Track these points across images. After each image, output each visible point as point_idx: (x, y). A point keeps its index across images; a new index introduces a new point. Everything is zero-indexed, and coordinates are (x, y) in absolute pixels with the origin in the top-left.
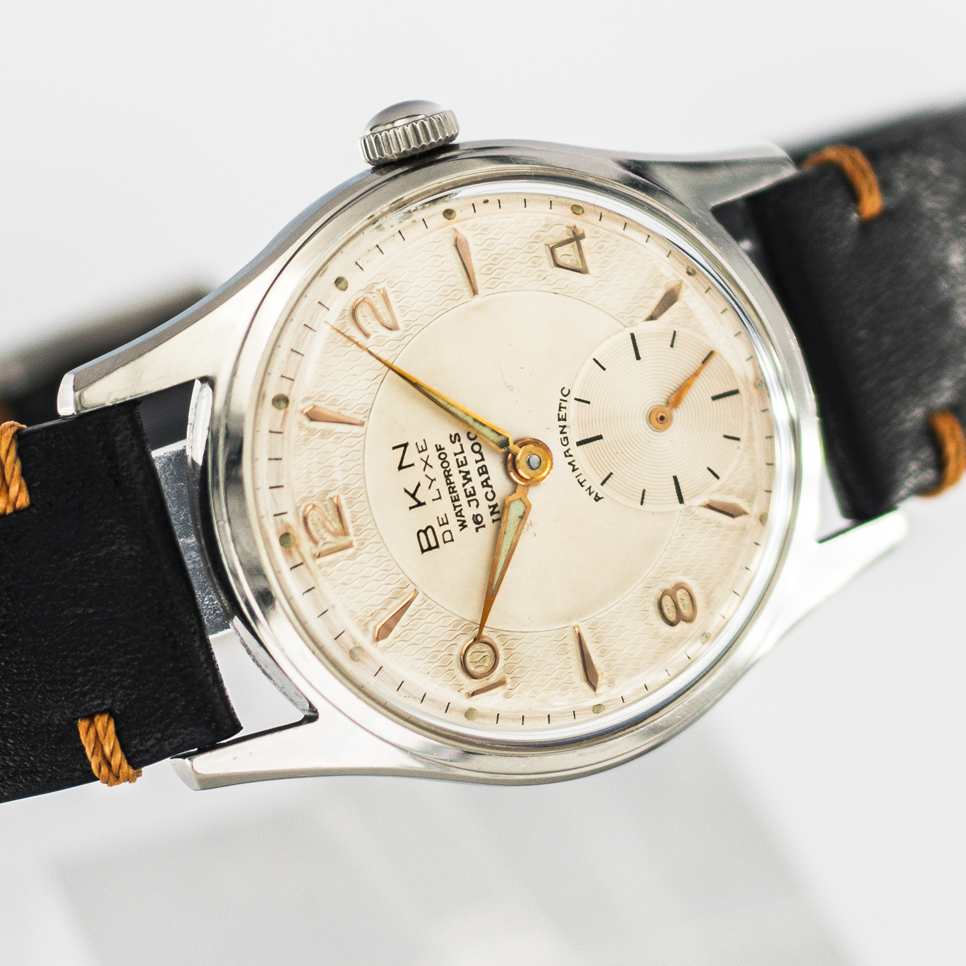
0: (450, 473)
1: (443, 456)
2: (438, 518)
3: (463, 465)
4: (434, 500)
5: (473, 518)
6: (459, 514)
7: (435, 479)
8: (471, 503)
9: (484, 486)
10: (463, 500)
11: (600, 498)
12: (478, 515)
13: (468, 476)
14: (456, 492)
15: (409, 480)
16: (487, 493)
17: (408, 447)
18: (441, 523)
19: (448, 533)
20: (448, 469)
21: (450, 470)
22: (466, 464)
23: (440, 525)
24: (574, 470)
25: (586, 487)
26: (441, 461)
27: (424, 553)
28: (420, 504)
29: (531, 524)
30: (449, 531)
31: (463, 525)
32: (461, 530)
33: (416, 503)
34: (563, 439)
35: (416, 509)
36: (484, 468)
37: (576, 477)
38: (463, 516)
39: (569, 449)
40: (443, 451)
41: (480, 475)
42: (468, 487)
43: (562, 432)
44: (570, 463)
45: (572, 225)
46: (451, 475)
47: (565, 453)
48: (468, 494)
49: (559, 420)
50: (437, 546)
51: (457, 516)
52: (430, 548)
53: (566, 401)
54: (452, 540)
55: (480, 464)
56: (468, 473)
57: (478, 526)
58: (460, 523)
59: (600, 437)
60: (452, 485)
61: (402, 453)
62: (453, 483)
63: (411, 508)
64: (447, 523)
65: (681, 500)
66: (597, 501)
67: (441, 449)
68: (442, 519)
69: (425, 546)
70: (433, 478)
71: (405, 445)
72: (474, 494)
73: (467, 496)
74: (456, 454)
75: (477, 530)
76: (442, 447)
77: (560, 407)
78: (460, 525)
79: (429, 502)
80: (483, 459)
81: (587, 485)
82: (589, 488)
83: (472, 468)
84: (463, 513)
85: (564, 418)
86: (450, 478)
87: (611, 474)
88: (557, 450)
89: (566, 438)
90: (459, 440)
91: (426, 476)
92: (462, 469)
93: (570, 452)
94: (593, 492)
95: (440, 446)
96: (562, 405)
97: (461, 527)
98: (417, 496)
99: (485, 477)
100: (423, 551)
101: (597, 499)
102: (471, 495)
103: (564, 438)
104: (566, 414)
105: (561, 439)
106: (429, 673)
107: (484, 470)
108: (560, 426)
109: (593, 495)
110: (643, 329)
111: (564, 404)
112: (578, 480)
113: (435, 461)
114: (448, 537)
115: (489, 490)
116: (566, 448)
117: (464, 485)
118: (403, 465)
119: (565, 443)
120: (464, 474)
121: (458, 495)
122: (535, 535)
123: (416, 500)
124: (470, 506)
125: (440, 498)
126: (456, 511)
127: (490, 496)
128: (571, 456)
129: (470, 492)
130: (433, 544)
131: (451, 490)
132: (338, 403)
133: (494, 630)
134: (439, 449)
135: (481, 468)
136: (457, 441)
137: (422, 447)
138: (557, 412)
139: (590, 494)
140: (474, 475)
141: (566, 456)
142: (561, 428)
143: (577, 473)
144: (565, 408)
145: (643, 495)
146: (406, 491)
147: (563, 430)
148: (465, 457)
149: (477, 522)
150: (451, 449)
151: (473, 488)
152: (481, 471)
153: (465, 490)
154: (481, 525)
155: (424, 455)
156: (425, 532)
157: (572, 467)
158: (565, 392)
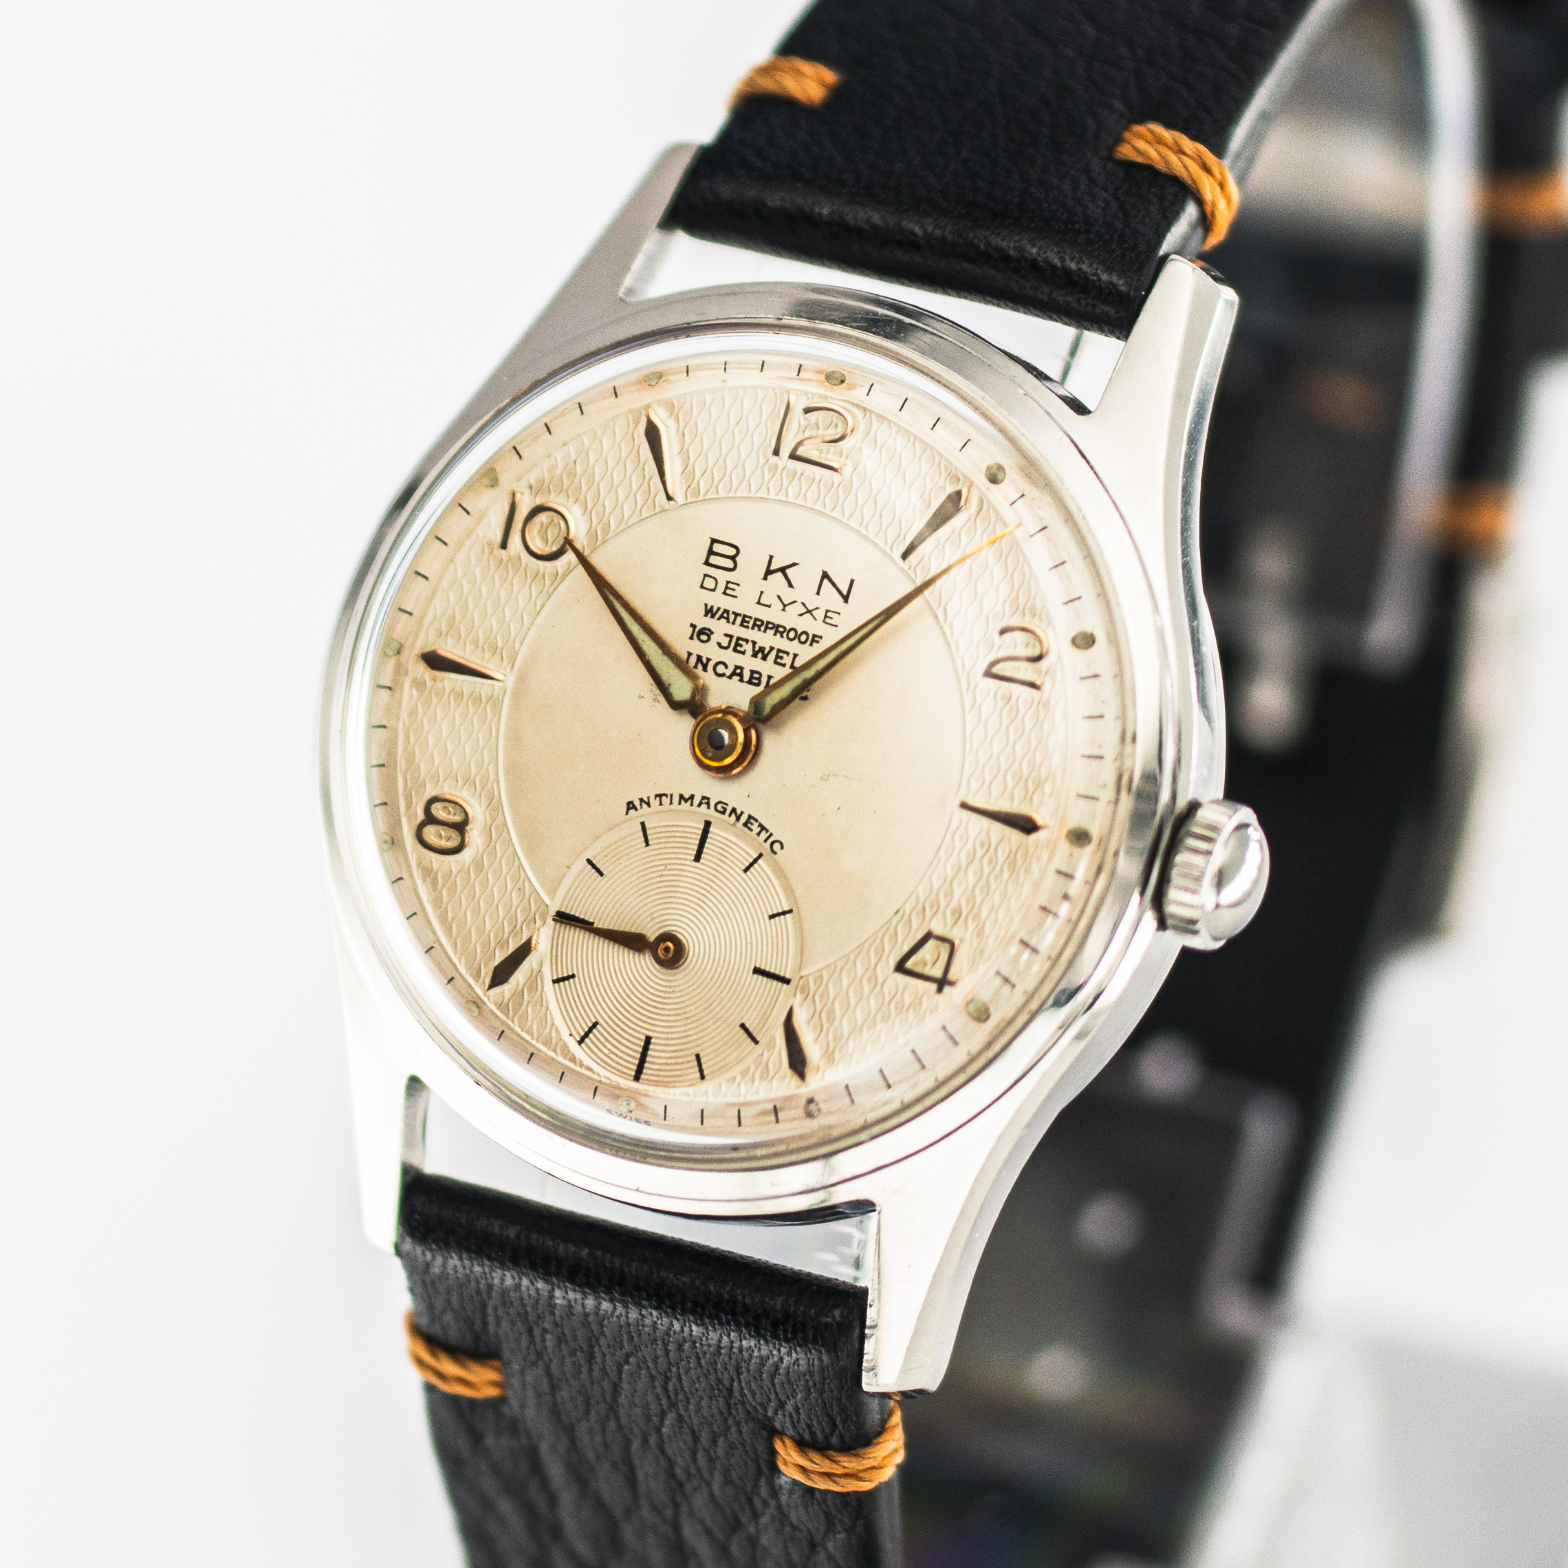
1: (803, 638)
2: (738, 585)
3: (777, 657)
4: (762, 593)
5: (709, 630)
6: (725, 615)
7: (784, 610)
8: (728, 639)
9: (737, 667)
10: (737, 631)
11: (628, 809)
12: (708, 640)
13: (760, 655)
14: (753, 628)
15: (806, 579)
16: (726, 667)
17: (842, 600)
18: (730, 585)
19: (713, 587)
20: (785, 634)
21: (782, 636)
22: (776, 662)
23: (728, 582)
24: (681, 797)
25: (652, 801)
26: (799, 632)
27: (710, 540)
28: (769, 572)
29: (656, 700)
30: (714, 590)
31: (709, 612)
33: (772, 568)
34: (725, 806)
35: (766, 564)
36: (756, 682)
37: (672, 796)
39: (709, 808)
40: (809, 642)
41: (752, 672)
42: (748, 648)
43: (734, 810)
44: (692, 797)
45: (960, 985)
46: (775, 634)
47: (708, 799)
48: (740, 642)
49: (750, 817)
50: (707, 563)
51: (726, 611)
52: (711, 552)
54: (702, 587)
55: (764, 680)
56: (764, 658)
57: (697, 630)
58: (715, 610)
59: (697, 858)
60: (763, 628)
61: (840, 588)
62: (765, 631)
63: (771, 557)
64: (725, 593)
65: (560, 916)
66: (629, 804)
67: (813, 641)
68: (734, 590)
70: (787, 608)
71: (846, 598)
72: (735, 650)
73: (739, 639)
74: (795, 656)
75: (693, 626)
76: (815, 644)
77: (763, 828)
78: (712, 607)
79: (764, 585)
81: (654, 802)
82: (648, 804)
83: (766, 667)
84: (723, 621)
85: (749, 825)
86: (773, 631)
87: (647, 844)
88: (718, 790)
89: (723, 813)
91: (795, 602)
92: (774, 653)
93: (704, 806)
94: (641, 805)
95: (818, 642)
96: (764, 832)
97: (709, 607)
98: (780, 574)
99: (746, 677)
100: (714, 541)
101: (631, 806)
102: (737, 644)
103: (725, 810)
104: (751, 830)
105: (727, 805)
107: (754, 681)
108: (742, 813)
109: (637, 803)
110: (786, 999)
111: (764, 835)
112: (666, 795)
113: (805, 624)
114: (709, 583)
115: (728, 672)
116: (712, 804)
117: (754, 643)
118: (826, 581)
119: (720, 807)
120: (766, 652)
121: (747, 627)
122: (638, 699)
123: (776, 571)
125: (759, 603)
126: (731, 613)
127: (720, 669)
128: (699, 805)
129: (741, 646)
130: (713, 559)
131: (759, 623)
133: (567, 572)
134: (815, 639)
135: (759, 679)
137: (831, 618)
138: (759, 820)
139: (641, 800)
140: (757, 664)
141: (704, 798)
142: (739, 813)
143: (676, 799)
145: (598, 870)
146: (794, 564)
147: (736, 813)
149: (703, 631)
150: (805, 653)
151: (744, 653)
152: (756, 675)
153: (747, 641)
154: (695, 634)
155: (820, 614)
156: (733, 558)
157: (686, 797)
158: (777, 847)
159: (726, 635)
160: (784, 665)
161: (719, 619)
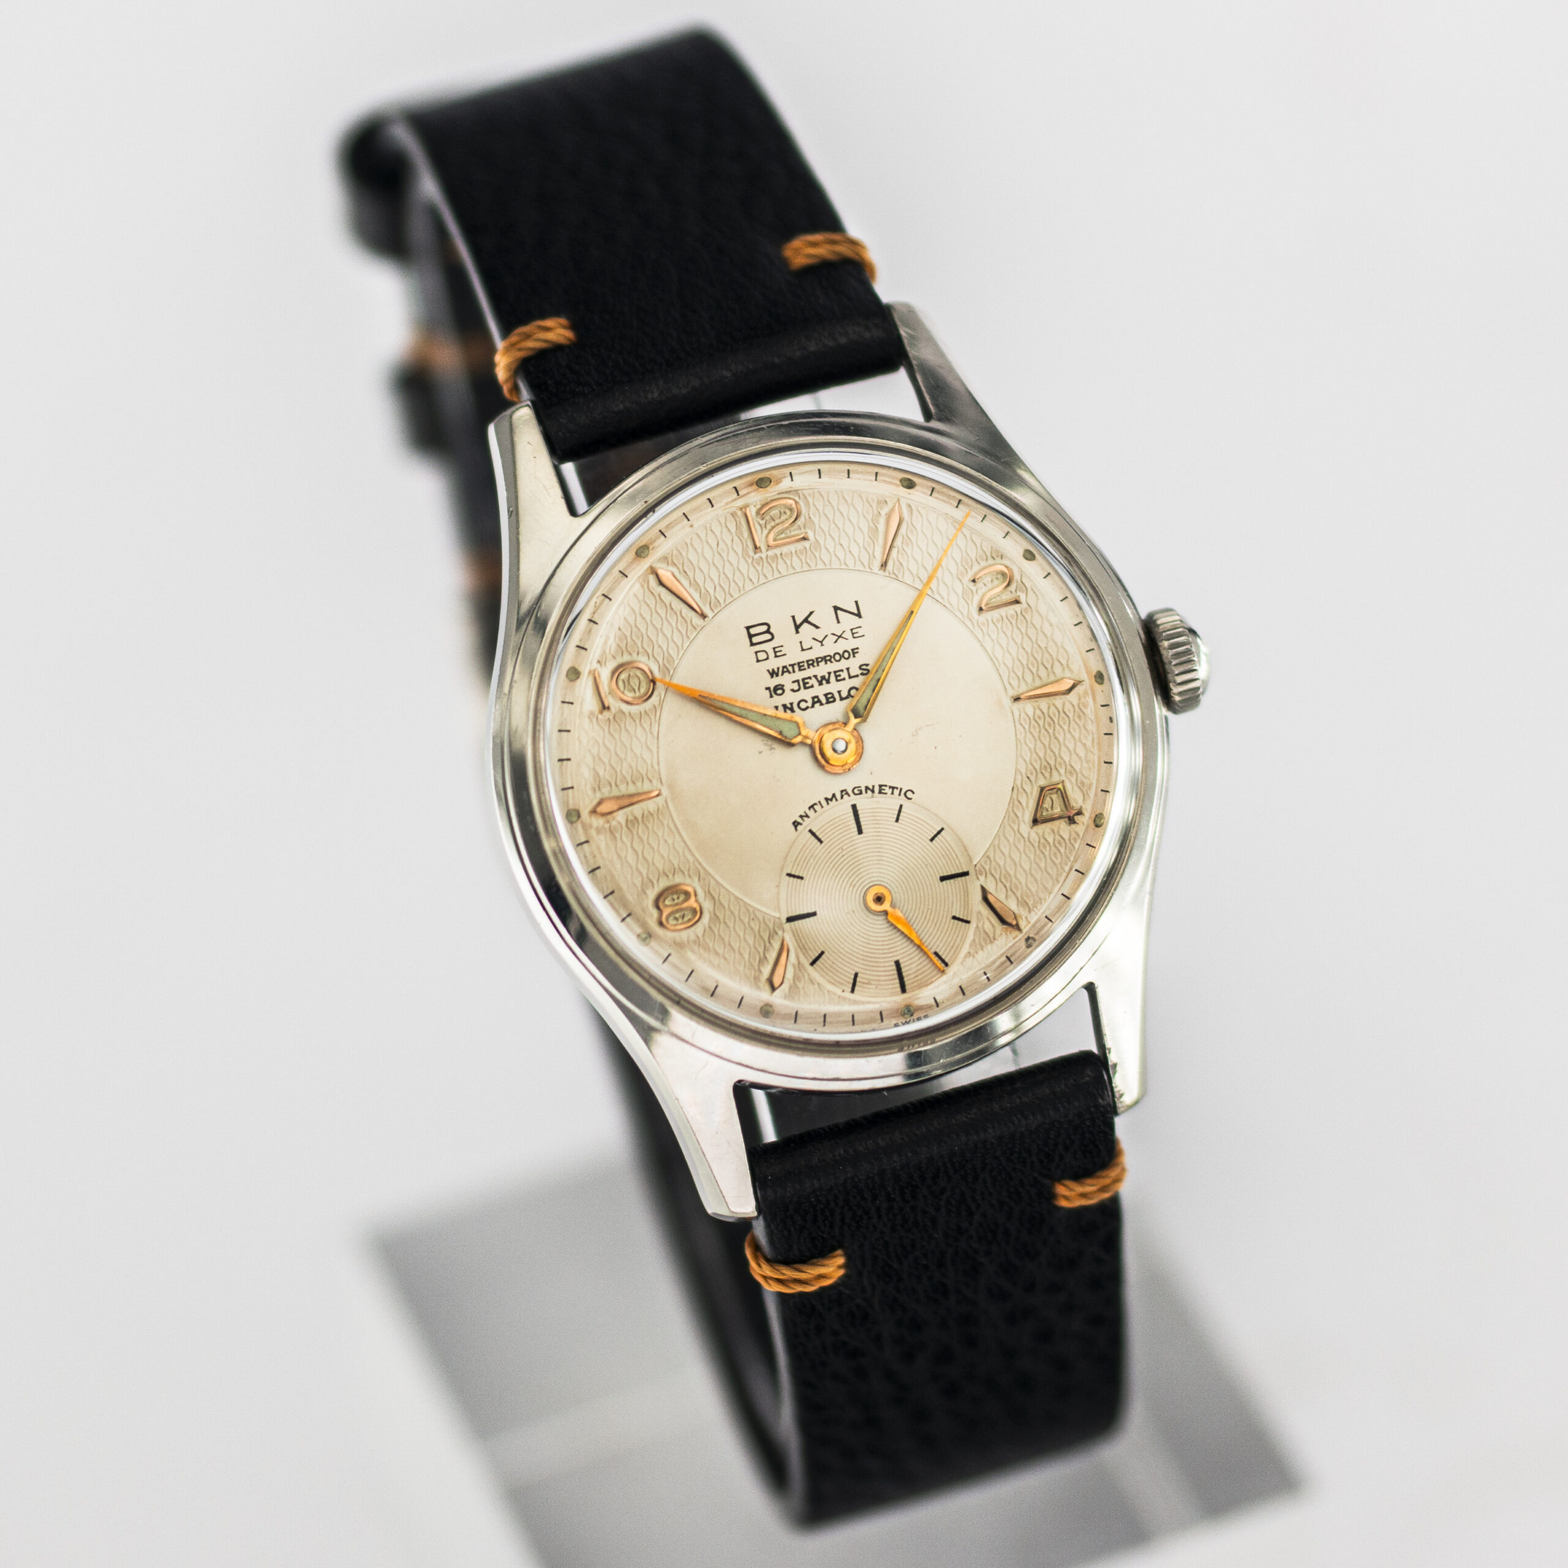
0: (828, 662)
1: (846, 655)
2: (782, 646)
3: (836, 676)
4: (801, 642)
5: (780, 685)
6: (785, 670)
7: (822, 645)
8: (796, 683)
9: (813, 698)
10: (799, 675)
11: (795, 827)
12: (784, 691)
13: (824, 682)
14: (809, 668)
15: (824, 617)
16: (806, 701)
17: (857, 618)
18: (776, 650)
19: (765, 657)
20: (833, 660)
21: (831, 662)
22: (838, 681)
23: (774, 648)
24: (827, 799)
25: (808, 813)
26: (841, 653)
27: (745, 630)
28: (797, 628)
29: (774, 748)
30: (767, 658)
32: (768, 671)
33: (798, 623)
34: (859, 789)
35: (793, 623)
37: (819, 802)
40: (852, 656)
41: (826, 695)
42: (813, 681)
43: (867, 788)
44: (834, 795)
45: (1083, 811)
46: (826, 663)
47: (845, 790)
48: (806, 681)
49: (880, 786)
50: (752, 644)
51: (784, 667)
52: (751, 636)
53: (900, 795)
54: (758, 661)
55: (837, 696)
56: (828, 682)
57: (772, 689)
58: (776, 670)
59: (860, 831)
60: (815, 664)
61: (851, 611)
62: (818, 665)
63: (793, 617)
64: (776, 656)
65: (790, 919)
66: (794, 824)
67: (854, 653)
68: (781, 651)
69: (753, 631)
70: (824, 643)
71: (859, 615)
72: (805, 688)
73: (803, 680)
74: (848, 669)
75: (768, 689)
76: (856, 655)
77: (893, 788)
78: (773, 670)
79: (799, 637)
80: (842, 699)
81: (811, 813)
82: (807, 816)
83: (833, 687)
84: (786, 674)
85: (883, 791)
86: (823, 662)
87: (821, 842)
88: (847, 782)
89: (861, 793)
90: (862, 674)
91: (826, 636)
92: (832, 675)
93: (846, 797)
94: (802, 819)
95: (857, 652)
96: (895, 790)
97: (771, 671)
98: (805, 625)
99: (824, 700)
100: (748, 628)
101: (796, 824)
102: (805, 684)
103: (861, 791)
104: (886, 794)
105: (860, 787)
106: (620, 630)
107: (831, 700)
108: (873, 787)
109: (799, 820)
110: (974, 886)
111: (896, 792)
112: (815, 804)
113: (842, 646)
114: (762, 656)
115: (810, 704)
116: (850, 792)
117: (815, 676)
118: (839, 612)
119: (856, 791)
120: (827, 677)
121: (805, 669)
122: (760, 753)
123: (801, 624)
124: (794, 682)
125: (803, 650)
126: (788, 666)
127: (803, 705)
128: (842, 797)
129: (808, 683)
130: (755, 640)
131: (810, 662)
133: (661, 703)
134: (854, 652)
135: (833, 697)
136: (861, 671)
137: (857, 633)
138: (889, 784)
139: (801, 817)
140: (826, 688)
141: (842, 791)
142: (871, 788)
143: (824, 803)
144: (892, 793)
145: (798, 877)
146: (811, 613)
147: (869, 789)
149: (776, 688)
150: (854, 664)
151: (812, 686)
152: (829, 696)
153: (810, 678)
154: (773, 693)
155: (848, 634)
156: (768, 632)
157: (830, 797)
158: (909, 794)
160: (844, 679)
161: (782, 674)
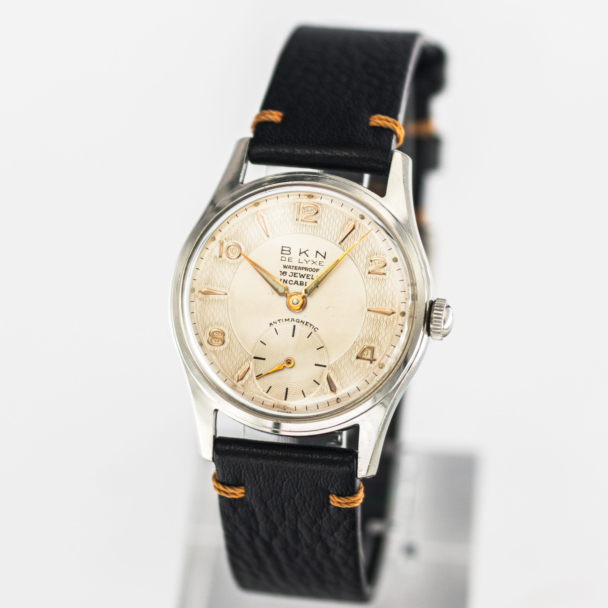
0: (306, 270)
1: (314, 270)
2: (292, 258)
4: (299, 259)
5: (286, 272)
6: (290, 267)
8: (292, 274)
9: (296, 281)
10: (294, 271)
11: (270, 325)
12: (286, 275)
13: (302, 277)
14: (299, 269)
15: (312, 254)
16: (293, 281)
17: (323, 258)
19: (285, 260)
20: (308, 270)
22: (307, 278)
23: (289, 258)
24: (285, 320)
26: (312, 269)
27: (281, 247)
29: (273, 294)
32: (284, 265)
33: (301, 252)
35: (299, 251)
36: (302, 284)
37: (283, 320)
38: (288, 268)
39: (294, 321)
40: (316, 271)
41: (301, 282)
42: (298, 275)
43: (302, 321)
44: (289, 319)
45: (377, 360)
47: (294, 319)
48: (295, 274)
49: (307, 322)
52: (282, 250)
53: (313, 328)
54: (281, 260)
56: (303, 277)
57: (282, 272)
58: (286, 266)
59: (293, 336)
60: (301, 269)
61: (322, 255)
63: (301, 249)
64: (288, 261)
65: (255, 358)
66: (270, 324)
68: (291, 260)
69: (284, 249)
70: (307, 263)
72: (294, 276)
74: (312, 275)
77: (311, 325)
79: (300, 257)
80: (306, 285)
81: (278, 322)
82: (276, 323)
83: (304, 280)
87: (277, 334)
88: (296, 316)
91: (310, 261)
92: (306, 276)
95: (318, 271)
96: (312, 326)
99: (299, 283)
100: (283, 247)
101: (271, 324)
103: (299, 321)
104: (308, 326)
105: (299, 320)
106: (238, 230)
107: (301, 284)
108: (304, 322)
109: (273, 323)
110: (326, 371)
111: (312, 327)
112: (281, 320)
113: (314, 266)
114: (283, 259)
115: (293, 283)
117: (300, 274)
118: (318, 253)
119: (297, 321)
121: (297, 270)
122: (268, 293)
123: (303, 253)
125: (299, 262)
126: (291, 266)
127: (291, 282)
128: (291, 321)
130: (283, 252)
132: (351, 239)
133: (241, 261)
135: (303, 283)
137: (321, 264)
138: (310, 323)
140: (302, 279)
141: (292, 319)
142: (303, 322)
143: (284, 320)
144: (310, 327)
145: (264, 344)
146: (308, 250)
147: (302, 322)
148: (310, 279)
150: (315, 275)
151: (297, 277)
153: (297, 273)
154: (282, 274)
155: (318, 263)
156: (289, 251)
157: (287, 319)
158: (316, 329)
159: (291, 273)
